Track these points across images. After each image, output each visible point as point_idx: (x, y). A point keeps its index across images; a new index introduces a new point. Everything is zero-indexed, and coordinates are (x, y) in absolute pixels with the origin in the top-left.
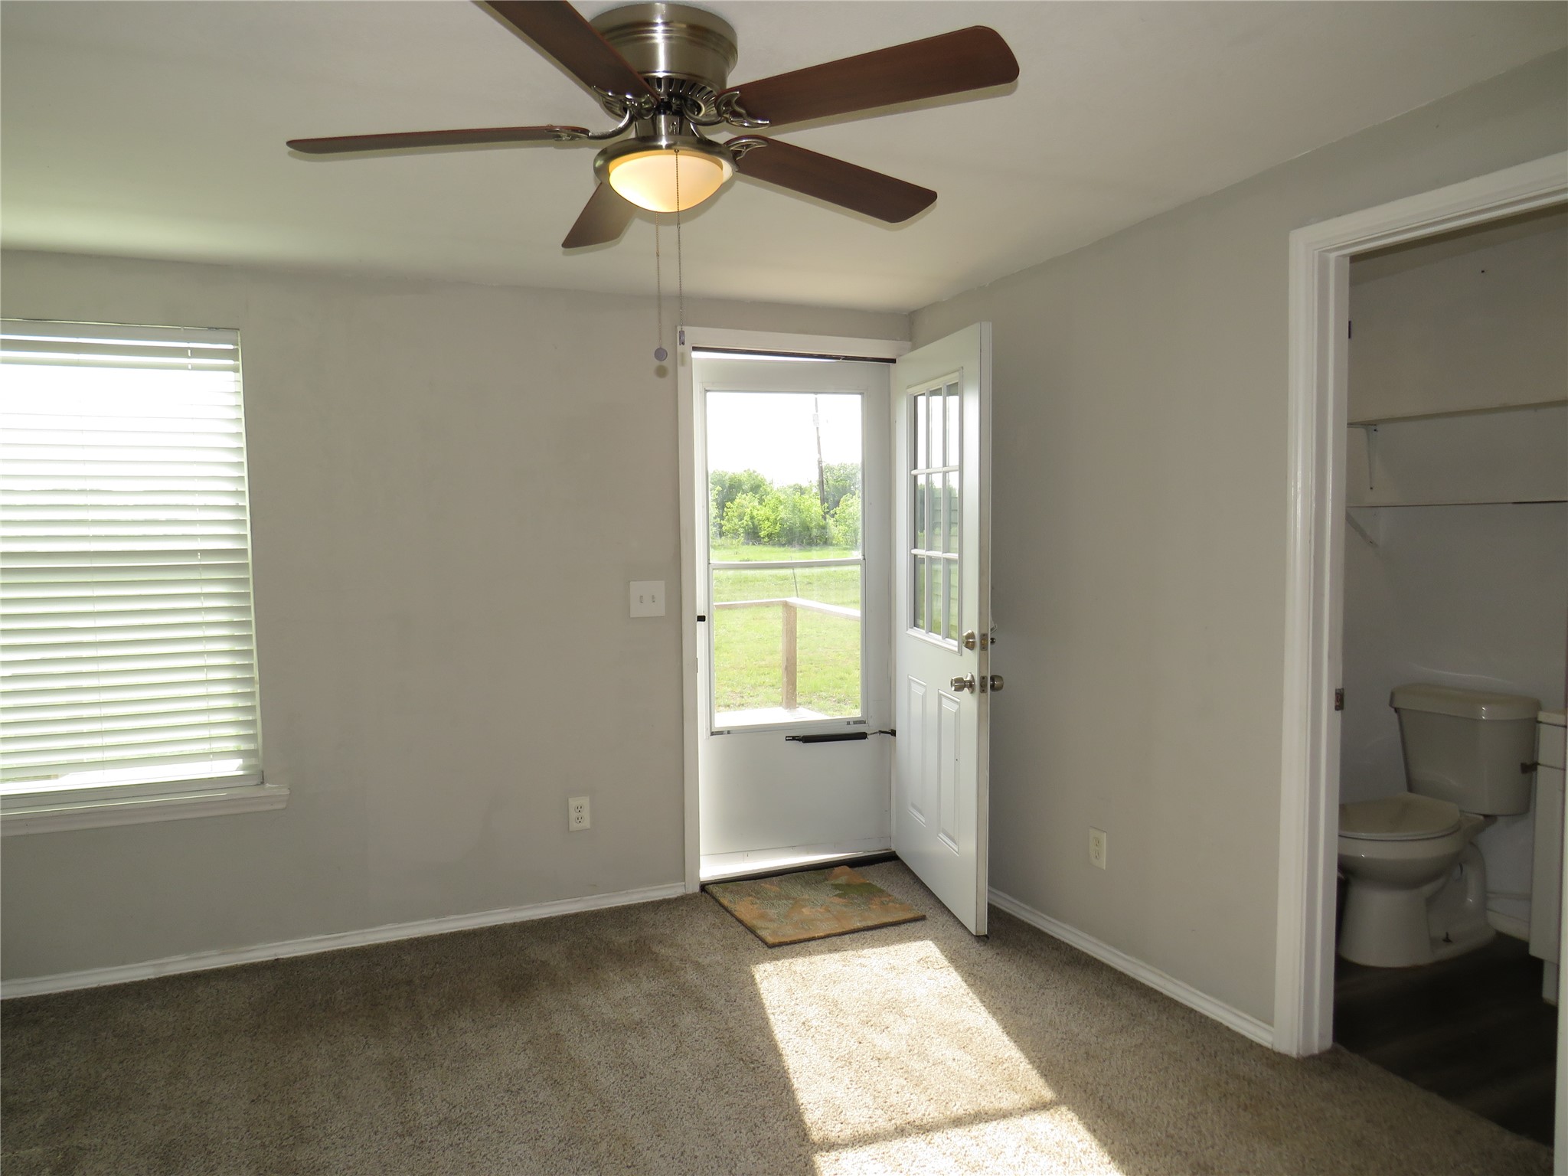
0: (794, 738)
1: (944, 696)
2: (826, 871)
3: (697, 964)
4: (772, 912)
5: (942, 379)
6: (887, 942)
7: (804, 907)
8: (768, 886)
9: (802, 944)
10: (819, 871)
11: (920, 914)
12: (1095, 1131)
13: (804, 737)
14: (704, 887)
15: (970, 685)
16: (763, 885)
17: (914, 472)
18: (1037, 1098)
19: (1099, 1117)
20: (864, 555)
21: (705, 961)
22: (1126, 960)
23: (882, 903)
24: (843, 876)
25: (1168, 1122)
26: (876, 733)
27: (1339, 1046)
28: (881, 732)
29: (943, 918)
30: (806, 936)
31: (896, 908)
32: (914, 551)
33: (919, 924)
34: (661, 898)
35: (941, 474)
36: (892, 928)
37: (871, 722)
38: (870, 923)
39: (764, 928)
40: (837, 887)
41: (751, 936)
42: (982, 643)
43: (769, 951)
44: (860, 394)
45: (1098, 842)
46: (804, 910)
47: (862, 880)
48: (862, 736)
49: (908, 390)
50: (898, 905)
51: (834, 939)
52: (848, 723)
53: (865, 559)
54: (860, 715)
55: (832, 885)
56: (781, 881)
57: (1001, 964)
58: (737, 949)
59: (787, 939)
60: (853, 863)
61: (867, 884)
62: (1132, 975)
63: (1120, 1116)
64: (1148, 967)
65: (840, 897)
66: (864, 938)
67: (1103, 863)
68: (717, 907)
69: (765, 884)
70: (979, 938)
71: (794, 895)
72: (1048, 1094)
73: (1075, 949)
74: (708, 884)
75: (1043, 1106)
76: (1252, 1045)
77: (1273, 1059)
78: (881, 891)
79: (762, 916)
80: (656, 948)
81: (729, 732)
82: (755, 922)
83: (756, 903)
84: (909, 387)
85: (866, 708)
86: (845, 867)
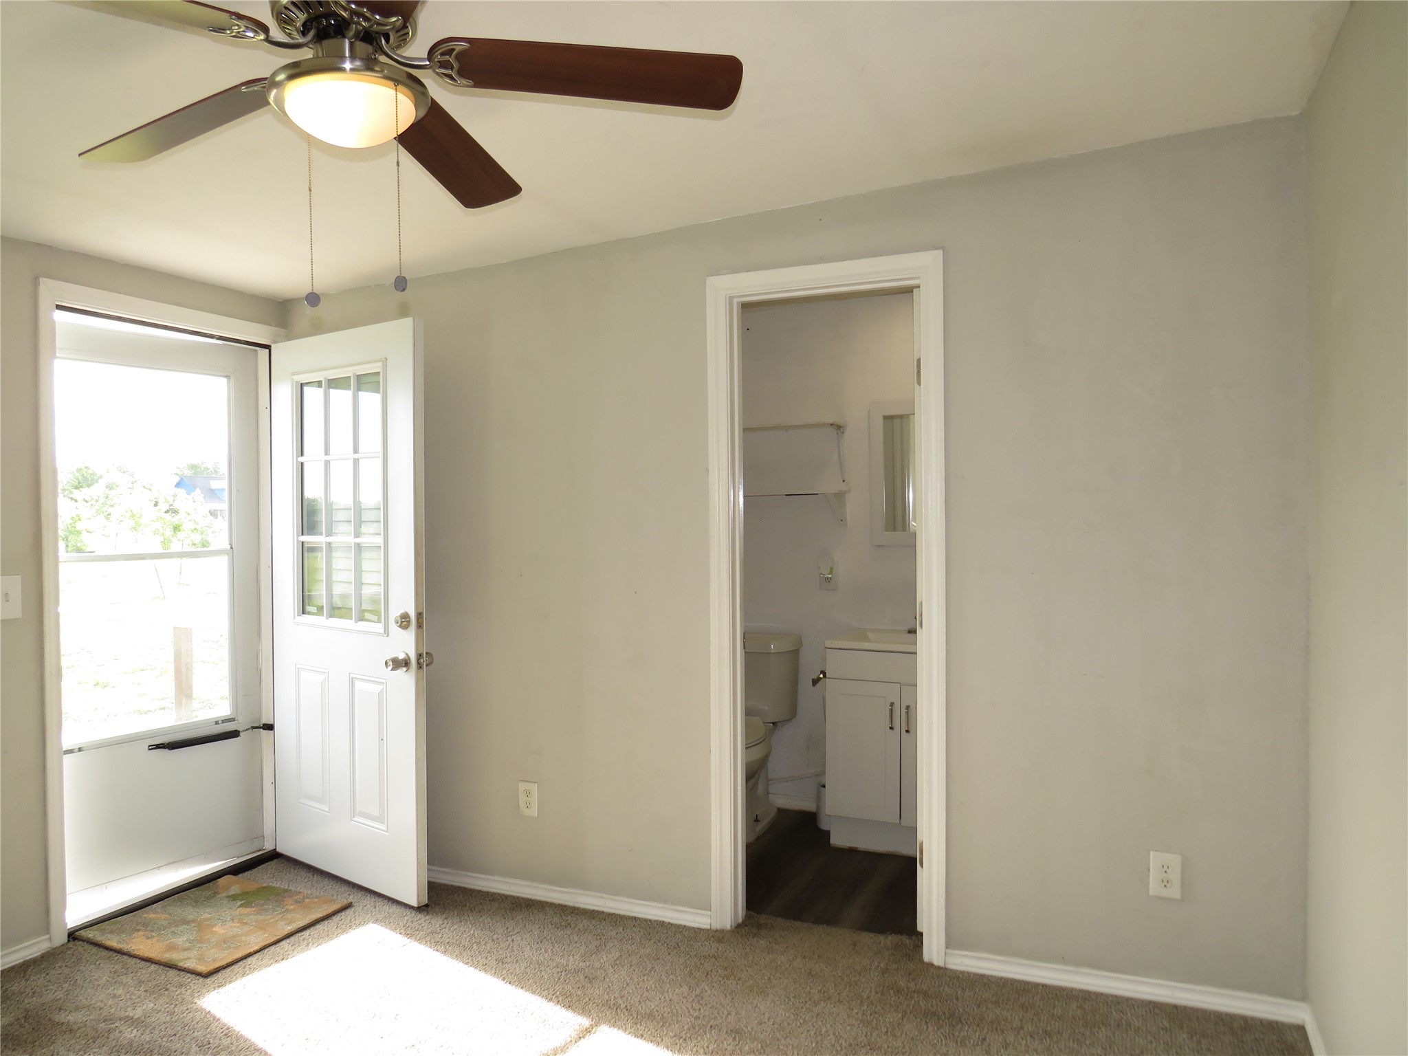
0: (158, 746)
1: (356, 678)
2: (210, 884)
3: (128, 1019)
4: (180, 941)
5: (351, 368)
6: (329, 936)
7: (214, 925)
8: (152, 916)
9: (241, 963)
10: (203, 887)
11: (345, 902)
12: (642, 1036)
13: (169, 744)
14: (73, 935)
15: (406, 663)
16: (145, 916)
17: (301, 459)
18: (578, 1028)
19: (636, 1024)
20: (231, 545)
21: (138, 1013)
22: (564, 892)
23: (297, 902)
24: (234, 885)
25: (688, 1009)
26: (249, 729)
27: (751, 912)
28: (253, 728)
29: (369, 901)
30: (239, 955)
31: (315, 903)
32: (305, 538)
33: (350, 912)
34: (21, 961)
35: (352, 461)
36: (326, 922)
37: (240, 719)
38: (301, 924)
39: (186, 959)
40: (234, 898)
41: (172, 972)
42: (421, 621)
43: (208, 981)
44: (226, 377)
45: (528, 794)
46: (215, 929)
47: (256, 886)
48: (234, 734)
49: (294, 377)
50: (316, 900)
51: (272, 948)
52: (217, 723)
53: (232, 548)
54: (230, 713)
55: (227, 897)
56: (165, 906)
57: (456, 926)
58: (167, 990)
59: (224, 963)
60: (236, 870)
61: (265, 887)
62: (570, 904)
63: (650, 1016)
64: (588, 893)
65: (246, 907)
66: (304, 940)
67: (534, 812)
68: (105, 953)
69: (149, 914)
70: (421, 909)
71: (190, 917)
72: (585, 1022)
73: (509, 896)
74: (77, 931)
75: (586, 1032)
76: (696, 932)
77: (717, 936)
78: (286, 891)
79: (172, 948)
80: (61, 1017)
81: (80, 750)
82: (167, 956)
83: (152, 937)
84: (293, 374)
85: (235, 705)
86: (229, 876)
